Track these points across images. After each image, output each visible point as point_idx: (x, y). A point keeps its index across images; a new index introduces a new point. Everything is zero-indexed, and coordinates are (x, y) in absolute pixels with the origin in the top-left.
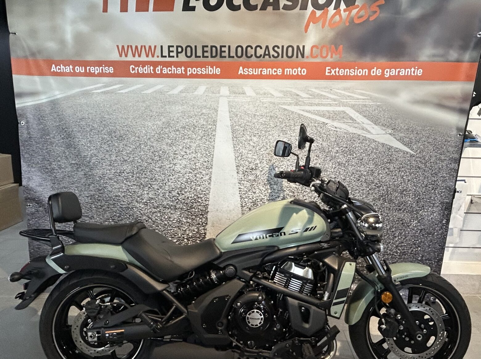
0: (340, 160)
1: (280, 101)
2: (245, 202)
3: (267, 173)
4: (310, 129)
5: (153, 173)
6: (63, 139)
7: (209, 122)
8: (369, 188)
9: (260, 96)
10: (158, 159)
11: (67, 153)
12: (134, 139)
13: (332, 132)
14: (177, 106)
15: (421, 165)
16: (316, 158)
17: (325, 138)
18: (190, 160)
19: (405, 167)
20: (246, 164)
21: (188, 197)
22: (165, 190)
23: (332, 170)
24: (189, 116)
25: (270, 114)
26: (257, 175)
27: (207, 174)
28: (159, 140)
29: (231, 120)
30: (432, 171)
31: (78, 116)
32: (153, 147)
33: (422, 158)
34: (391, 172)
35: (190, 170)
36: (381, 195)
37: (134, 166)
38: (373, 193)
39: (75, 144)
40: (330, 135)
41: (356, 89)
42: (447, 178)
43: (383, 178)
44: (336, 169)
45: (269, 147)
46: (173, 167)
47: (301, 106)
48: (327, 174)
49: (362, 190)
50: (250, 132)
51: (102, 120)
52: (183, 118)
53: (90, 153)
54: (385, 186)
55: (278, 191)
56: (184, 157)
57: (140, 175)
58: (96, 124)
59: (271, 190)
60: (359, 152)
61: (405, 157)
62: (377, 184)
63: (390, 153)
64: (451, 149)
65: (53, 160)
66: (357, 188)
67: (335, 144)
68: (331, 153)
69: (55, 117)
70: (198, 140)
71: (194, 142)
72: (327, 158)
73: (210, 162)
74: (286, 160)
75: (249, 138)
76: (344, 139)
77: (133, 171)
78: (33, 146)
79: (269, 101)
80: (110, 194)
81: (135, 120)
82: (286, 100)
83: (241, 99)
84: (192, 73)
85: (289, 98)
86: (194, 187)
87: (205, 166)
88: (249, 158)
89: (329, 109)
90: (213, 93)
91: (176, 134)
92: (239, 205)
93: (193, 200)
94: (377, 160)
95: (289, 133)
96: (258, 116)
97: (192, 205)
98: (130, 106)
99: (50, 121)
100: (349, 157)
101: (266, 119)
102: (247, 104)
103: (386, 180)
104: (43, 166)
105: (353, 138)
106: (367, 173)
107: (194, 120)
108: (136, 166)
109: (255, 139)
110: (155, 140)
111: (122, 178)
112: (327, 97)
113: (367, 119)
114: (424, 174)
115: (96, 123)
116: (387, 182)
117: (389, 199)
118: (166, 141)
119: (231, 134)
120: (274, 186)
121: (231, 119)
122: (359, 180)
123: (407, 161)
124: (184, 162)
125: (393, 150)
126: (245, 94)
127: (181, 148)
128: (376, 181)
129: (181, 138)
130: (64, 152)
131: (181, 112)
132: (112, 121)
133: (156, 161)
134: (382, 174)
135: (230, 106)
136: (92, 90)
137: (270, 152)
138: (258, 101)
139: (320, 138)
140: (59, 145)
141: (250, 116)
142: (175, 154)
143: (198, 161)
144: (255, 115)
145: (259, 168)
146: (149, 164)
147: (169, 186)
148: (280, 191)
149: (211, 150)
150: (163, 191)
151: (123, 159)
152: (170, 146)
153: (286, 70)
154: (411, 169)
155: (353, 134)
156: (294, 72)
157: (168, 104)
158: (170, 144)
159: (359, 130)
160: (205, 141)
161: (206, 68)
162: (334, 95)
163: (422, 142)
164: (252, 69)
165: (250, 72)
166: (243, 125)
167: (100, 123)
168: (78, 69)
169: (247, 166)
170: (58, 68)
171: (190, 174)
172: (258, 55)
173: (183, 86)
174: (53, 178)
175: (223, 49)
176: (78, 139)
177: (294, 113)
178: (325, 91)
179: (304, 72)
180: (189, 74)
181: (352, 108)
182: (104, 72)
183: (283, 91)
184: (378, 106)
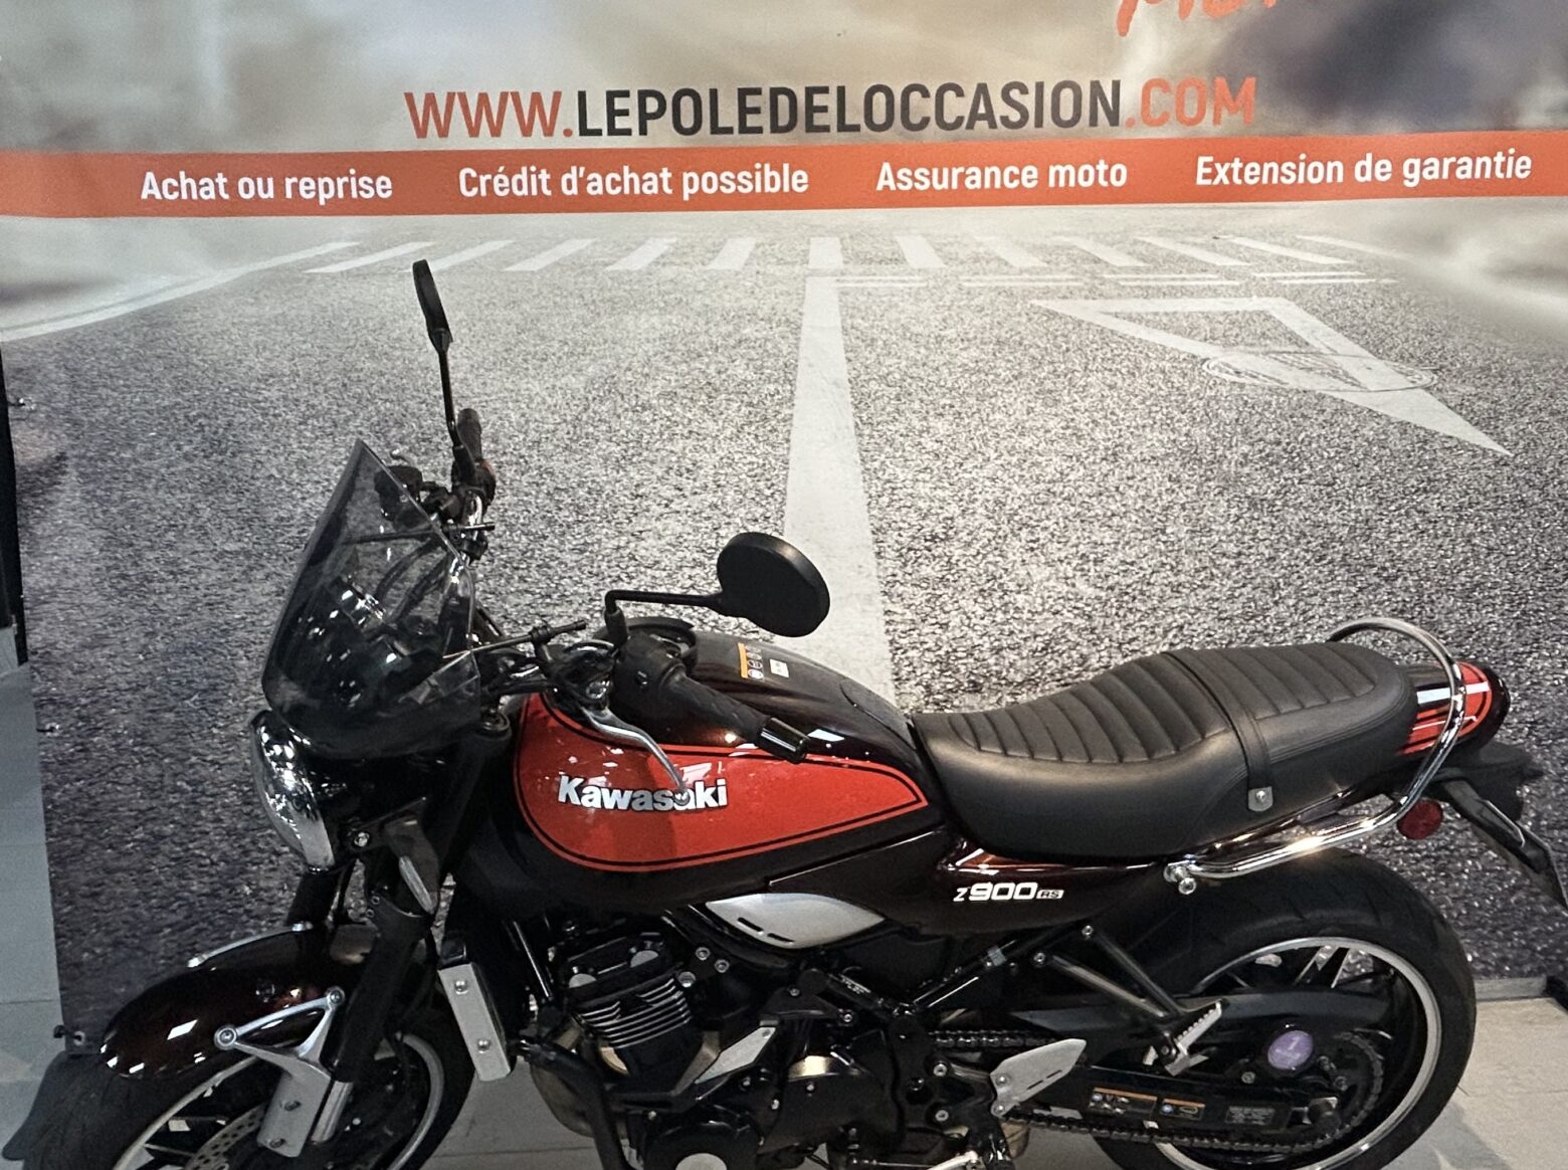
0: (1257, 491)
1: (1031, 284)
2: (911, 664)
3: (988, 549)
4: (1145, 381)
5: (550, 572)
6: (191, 461)
7: (767, 371)
8: (1359, 585)
9: (960, 268)
10: (570, 519)
13: (1224, 390)
14: (644, 315)
15: (1530, 494)
16: (1168, 484)
17: (1202, 412)
18: (697, 517)
19: (1478, 503)
20: (909, 520)
23: (1229, 526)
24: (689, 351)
25: (996, 331)
26: (953, 561)
28: (574, 446)
29: (849, 360)
31: (251, 368)
32: (552, 474)
33: (1534, 469)
34: (1430, 522)
35: (696, 555)
36: (1401, 605)
39: (240, 474)
40: (1218, 401)
41: (1305, 233)
43: (1405, 545)
44: (1242, 521)
45: (995, 455)
46: (632, 545)
47: (1109, 301)
48: (1209, 542)
49: (1333, 593)
50: (922, 401)
51: (346, 381)
52: (667, 358)
53: (300, 510)
54: (1411, 573)
55: (1033, 614)
56: (672, 505)
57: (503, 581)
58: (322, 397)
59: (1005, 612)
60: (1322, 456)
61: (1479, 469)
62: (1385, 569)
63: (1427, 457)
65: (149, 544)
66: (1318, 588)
68: (1224, 467)
69: (156, 375)
70: (725, 438)
71: (709, 448)
72: (1211, 484)
73: (771, 520)
74: (1059, 500)
75: (916, 423)
76: (1267, 414)
79: (994, 285)
81: (477, 376)
82: (1055, 281)
83: (886, 281)
84: (701, 189)
85: (1065, 270)
86: (711, 618)
88: (920, 498)
89: (1214, 309)
90: (780, 262)
91: (640, 422)
92: (888, 676)
94: (1384, 482)
96: (950, 341)
98: (461, 321)
99: (135, 390)
100: (1287, 476)
101: (982, 350)
102: (912, 300)
104: (108, 568)
105: (1304, 407)
106: (1349, 532)
107: (708, 368)
109: (941, 427)
110: (558, 446)
112: (1203, 266)
113: (1349, 337)
114: (1539, 523)
115: (325, 391)
116: (1419, 560)
118: (600, 449)
119: (852, 410)
120: (1019, 597)
121: (851, 355)
122: (1322, 558)
123: (1483, 482)
124: (674, 526)
126: (904, 261)
127: (660, 474)
128: (1381, 559)
129: (661, 434)
130: (193, 510)
132: (388, 381)
133: (564, 528)
134: (1400, 533)
135: (848, 310)
136: (307, 264)
137: (999, 473)
138: (951, 289)
139: (1183, 413)
140: (172, 481)
141: (923, 341)
142: (637, 496)
143: (727, 520)
144: (939, 339)
145: (961, 535)
146: (536, 541)
148: (1040, 614)
149: (777, 476)
152: (619, 467)
153: (1052, 170)
154: (1496, 510)
155: (1298, 392)
156: (1082, 176)
157: (609, 310)
158: (618, 461)
159: (1318, 378)
160: (753, 442)
161: (753, 171)
162: (1227, 254)
163: (1534, 413)
164: (926, 172)
165: (922, 183)
166: (897, 376)
167: (341, 393)
168: (251, 188)
169: (914, 529)
170: (170, 185)
171: (698, 570)
172: (949, 119)
173: (666, 241)
174: (147, 614)
175: (818, 100)
176: (252, 455)
177: (1084, 326)
178: (1195, 244)
179: (1118, 178)
180: (690, 195)
181: (1294, 300)
182: (354, 195)
183: (1043, 248)
184: (1385, 292)
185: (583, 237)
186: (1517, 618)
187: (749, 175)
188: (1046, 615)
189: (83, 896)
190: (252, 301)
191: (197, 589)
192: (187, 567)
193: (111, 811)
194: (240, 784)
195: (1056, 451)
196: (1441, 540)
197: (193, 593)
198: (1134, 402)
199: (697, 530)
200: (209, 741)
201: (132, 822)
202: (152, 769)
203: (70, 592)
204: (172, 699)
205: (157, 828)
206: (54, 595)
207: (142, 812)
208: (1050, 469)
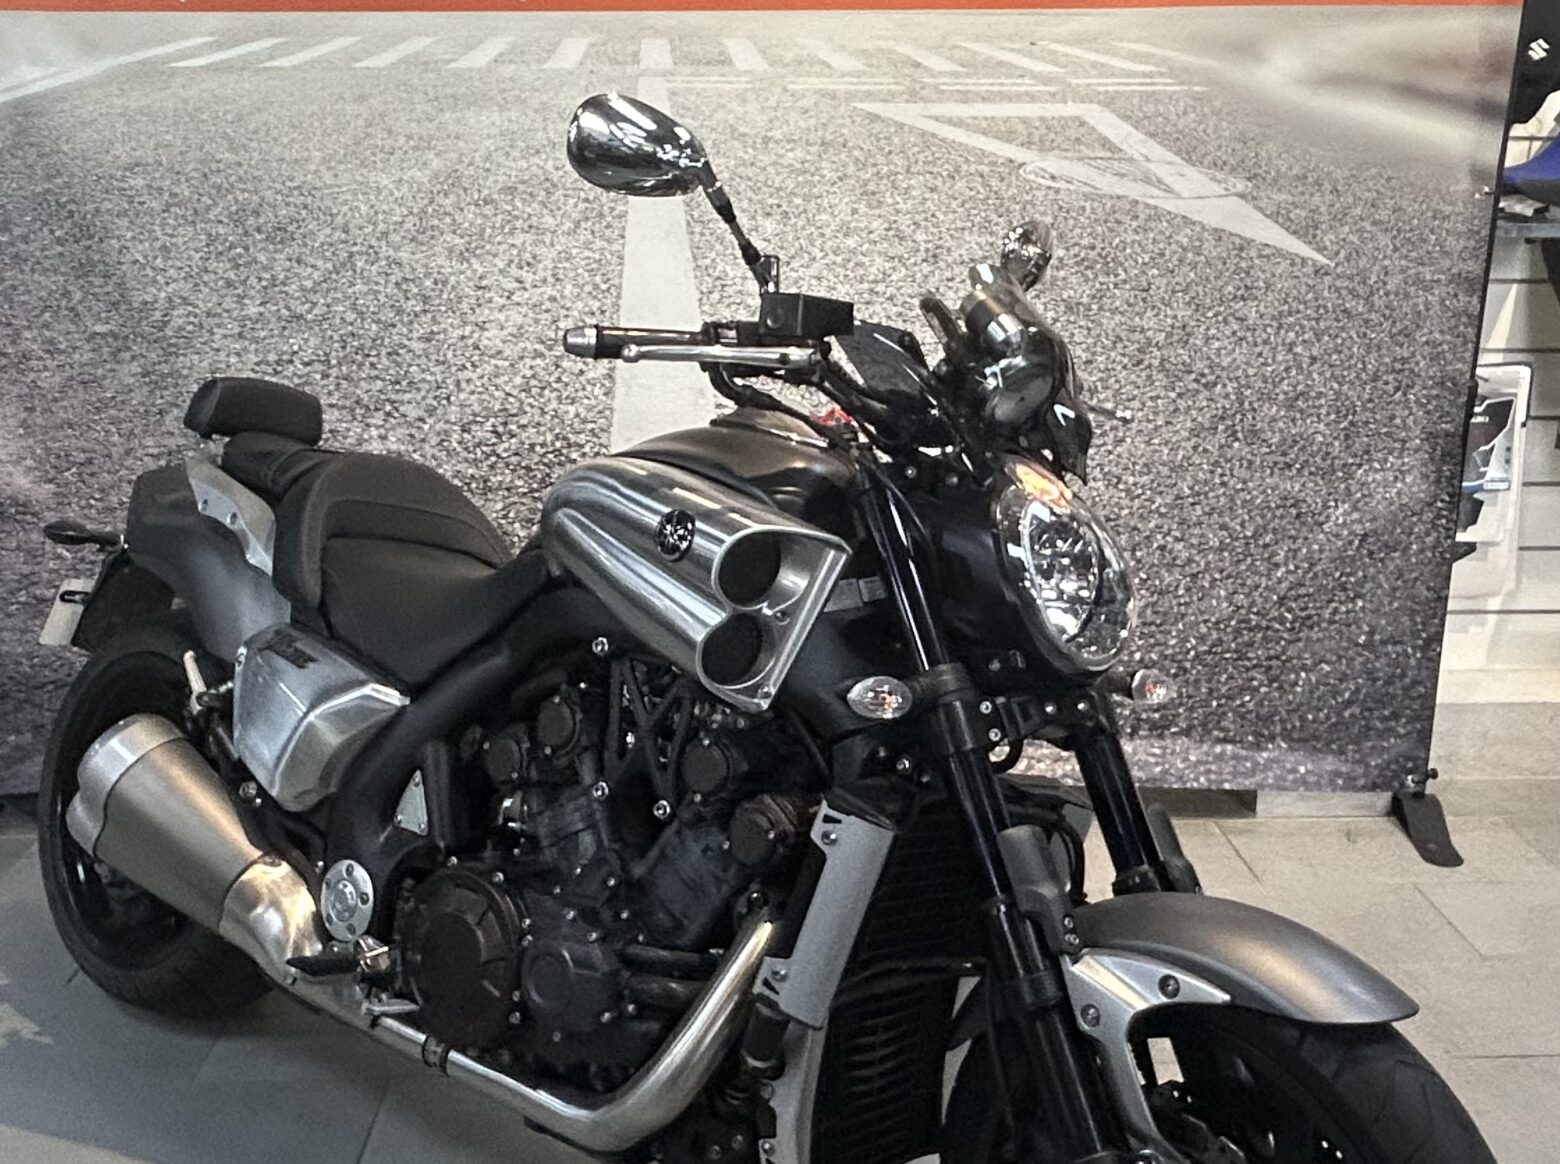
0: (1072, 293)
1: (853, 87)
4: (964, 184)
5: (399, 359)
6: (62, 245)
8: (1178, 390)
9: (784, 71)
10: (418, 309)
11: (78, 296)
12: (330, 237)
13: (1040, 194)
14: (485, 112)
15: (1353, 303)
17: (1019, 216)
18: (537, 310)
19: (1298, 312)
21: (532, 446)
22: (447, 422)
25: (820, 133)
28: (420, 237)
30: (1394, 322)
31: (117, 157)
32: (400, 264)
33: (1357, 279)
34: (1249, 330)
35: (537, 346)
36: (1220, 412)
37: (331, 337)
38: (1189, 408)
39: (107, 260)
40: (1034, 205)
41: (1120, 40)
42: (1445, 347)
43: (1223, 352)
45: (820, 255)
46: (476, 335)
47: (931, 105)
49: (1151, 398)
50: (750, 200)
51: (207, 171)
52: (508, 154)
53: (163, 295)
54: (1230, 380)
57: (355, 367)
58: (184, 186)
60: (1137, 262)
61: (1298, 277)
62: (1203, 375)
63: (1243, 264)
64: (1451, 243)
66: (1136, 392)
69: (30, 162)
70: (563, 234)
71: (548, 241)
73: (606, 314)
76: (1082, 219)
77: (326, 355)
79: (817, 87)
81: (329, 169)
82: (876, 84)
83: (714, 82)
85: (884, 74)
86: (551, 407)
89: (1028, 114)
90: (614, 61)
91: (483, 216)
93: (551, 456)
94: (1200, 288)
95: (890, 201)
96: (777, 142)
97: (548, 475)
98: (312, 115)
99: (11, 176)
100: (1101, 279)
101: (808, 152)
102: (739, 101)
103: (1234, 360)
105: (1117, 213)
106: (1166, 338)
107: (546, 160)
108: (336, 337)
110: (404, 237)
112: (1018, 70)
113: (1162, 144)
114: (1365, 334)
115: (187, 181)
116: (1238, 367)
117: (1247, 427)
118: (445, 241)
119: (684, 208)
122: (1139, 362)
123: (1303, 289)
124: (515, 317)
125: (1253, 254)
126: (731, 62)
127: (501, 265)
128: (1200, 365)
129: (503, 227)
130: (66, 294)
131: (501, 134)
132: (245, 172)
133: (412, 317)
134: (1218, 339)
135: (679, 109)
136: (169, 58)
137: (825, 273)
138: (777, 90)
139: (1001, 216)
140: (47, 264)
141: (750, 142)
142: (480, 288)
144: (766, 140)
146: (386, 329)
147: (462, 406)
149: (613, 271)
150: (441, 424)
151: (284, 311)
152: (462, 258)
154: (1318, 319)
155: (1112, 197)
157: (452, 107)
158: (461, 253)
159: (1134, 184)
160: (590, 237)
162: (1042, 59)
163: (1356, 223)
166: (726, 175)
167: (202, 183)
171: (538, 361)
173: (504, 39)
174: (26, 390)
176: (119, 238)
177: (906, 129)
178: (1012, 50)
181: (1107, 105)
183: (864, 52)
184: (1196, 99)
185: (427, 36)
186: (1345, 429)
190: (118, 92)
191: (72, 368)
192: (62, 347)
195: (879, 253)
196: (1259, 349)
197: (68, 371)
198: (954, 205)
201: (16, 585)
205: (38, 592)
207: (26, 576)
208: (873, 270)
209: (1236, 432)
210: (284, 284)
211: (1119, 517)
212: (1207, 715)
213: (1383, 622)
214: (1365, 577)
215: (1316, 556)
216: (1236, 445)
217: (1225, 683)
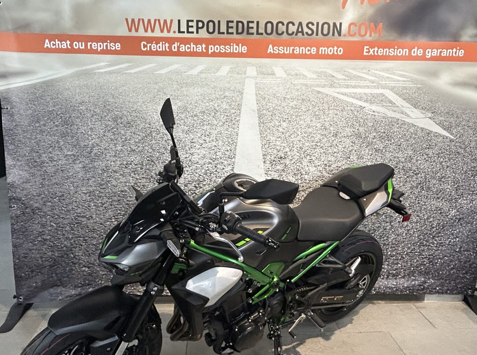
0: (377, 146)
1: (313, 83)
3: (297, 161)
4: (346, 113)
6: (58, 127)
7: (232, 106)
8: (407, 175)
9: (292, 77)
11: (62, 143)
12: (144, 126)
13: (369, 116)
14: (196, 88)
15: (460, 150)
16: (352, 144)
17: (362, 123)
18: (210, 149)
19: (444, 153)
20: (274, 152)
23: (369, 157)
24: (209, 99)
25: (302, 96)
26: (287, 165)
27: (229, 165)
29: (257, 104)
30: (472, 156)
31: (77, 100)
33: (462, 143)
34: (429, 158)
35: (209, 161)
36: (419, 182)
37: (144, 157)
39: (73, 132)
40: (367, 120)
41: (396, 70)
43: (422, 164)
44: (373, 155)
45: (300, 134)
46: (190, 157)
47: (337, 89)
49: (399, 178)
50: (279, 117)
51: (105, 105)
52: (203, 101)
53: (91, 143)
54: (423, 172)
55: (310, 181)
56: (203, 146)
57: (151, 166)
58: (98, 109)
59: (301, 180)
60: (397, 137)
61: (445, 142)
62: (415, 171)
63: (429, 138)
65: (44, 152)
67: (372, 129)
68: (368, 139)
69: (48, 101)
70: (219, 126)
71: (214, 128)
72: (364, 144)
73: (232, 151)
74: (319, 148)
75: (277, 123)
76: (382, 124)
77: (142, 162)
78: (20, 135)
79: (302, 83)
80: (115, 189)
81: (145, 105)
82: (320, 82)
83: (269, 80)
84: (214, 51)
85: (323, 79)
87: (227, 156)
88: (278, 146)
89: (367, 92)
90: (238, 73)
91: (194, 120)
94: (416, 145)
95: (323, 118)
96: (288, 99)
98: (140, 88)
99: (40, 105)
100: (387, 142)
101: (298, 102)
102: (277, 86)
103: (425, 167)
104: (31, 159)
105: (393, 122)
106: (405, 160)
107: (215, 104)
109: (285, 125)
111: (129, 170)
112: (364, 79)
113: (407, 102)
114: (463, 159)
116: (425, 169)
117: (427, 187)
119: (258, 119)
120: (306, 176)
121: (258, 102)
123: (446, 146)
124: (203, 152)
125: (432, 135)
126: (275, 74)
127: (199, 135)
128: (414, 168)
129: (200, 124)
130: (58, 142)
131: (201, 95)
132: (118, 105)
134: (420, 160)
135: (258, 88)
136: (94, 69)
137: (301, 139)
138: (289, 83)
139: (357, 123)
140: (52, 133)
141: (280, 99)
142: (192, 142)
143: (219, 150)
144: (285, 98)
145: (289, 157)
148: (312, 181)
149: (235, 138)
152: (187, 133)
153: (321, 49)
154: (450, 155)
155: (391, 118)
156: (329, 51)
157: (185, 86)
159: (398, 114)
160: (228, 127)
161: (230, 46)
162: (372, 76)
163: (463, 126)
164: (283, 48)
165: (281, 51)
166: (272, 109)
167: (104, 108)
168: (77, 45)
169: (275, 155)
170: (53, 43)
171: (210, 165)
172: (290, 32)
173: (203, 66)
174: (43, 173)
175: (251, 25)
176: (77, 126)
177: (328, 96)
178: (363, 72)
179: (340, 52)
180: (211, 52)
181: (392, 90)
182: (109, 48)
183: (317, 72)
184: (418, 89)
185: (178, 64)
186: (456, 187)
187: (229, 47)
188: (313, 181)
189: (22, 257)
190: (77, 79)
191: (58, 166)
192: (55, 159)
193: (31, 232)
194: (70, 224)
196: (432, 164)
198: (343, 119)
199: (210, 153)
200: (61, 211)
201: (37, 235)
202: (44, 219)
203: (19, 166)
204: (50, 199)
205: (45, 237)
206: (15, 167)
207: (41, 232)
208: (317, 139)
209: (423, 188)
210: (129, 140)
211: (387, 213)
212: (410, 272)
213: (464, 245)
214: (459, 231)
215: (445, 225)
216: (423, 191)
217: (415, 263)
